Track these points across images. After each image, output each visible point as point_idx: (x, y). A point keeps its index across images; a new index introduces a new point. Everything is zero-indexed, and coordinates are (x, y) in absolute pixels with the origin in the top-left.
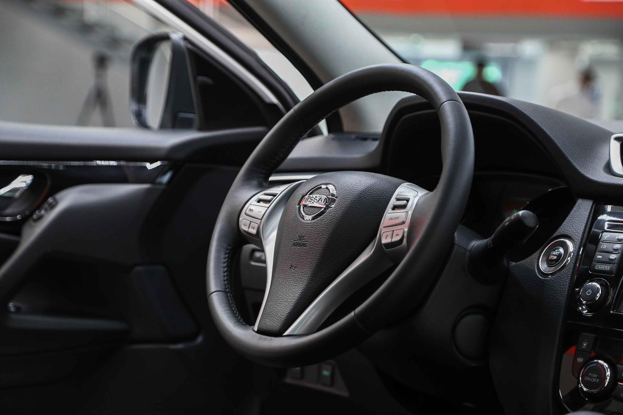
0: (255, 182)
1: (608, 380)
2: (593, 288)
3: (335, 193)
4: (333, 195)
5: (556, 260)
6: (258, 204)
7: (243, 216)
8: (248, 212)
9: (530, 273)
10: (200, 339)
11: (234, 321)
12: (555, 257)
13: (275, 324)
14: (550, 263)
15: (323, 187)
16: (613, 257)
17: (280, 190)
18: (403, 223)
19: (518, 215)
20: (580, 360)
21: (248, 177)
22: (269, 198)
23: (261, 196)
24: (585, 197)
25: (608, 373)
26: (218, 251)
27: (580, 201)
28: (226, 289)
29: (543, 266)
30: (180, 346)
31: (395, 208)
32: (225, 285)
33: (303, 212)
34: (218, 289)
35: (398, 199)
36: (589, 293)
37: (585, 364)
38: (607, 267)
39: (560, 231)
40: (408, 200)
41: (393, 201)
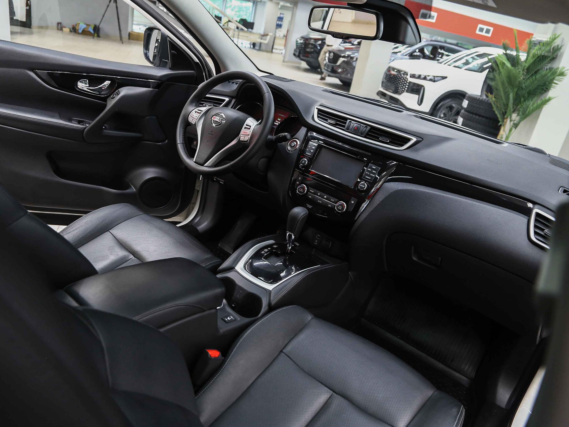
0: (194, 104)
1: (306, 191)
2: (305, 160)
3: (224, 117)
4: (224, 118)
5: (294, 146)
6: (195, 113)
7: (190, 116)
8: (192, 115)
9: (285, 148)
10: (166, 141)
11: (186, 156)
12: (293, 145)
13: (201, 161)
14: (291, 147)
15: (220, 114)
16: (312, 151)
17: (204, 109)
18: (249, 135)
19: (285, 135)
20: (298, 183)
21: (192, 102)
22: (200, 112)
23: (196, 110)
24: (305, 126)
25: (306, 189)
26: (180, 127)
27: (303, 127)
28: (183, 142)
29: (289, 148)
30: (160, 144)
31: (245, 128)
32: (183, 141)
33: (212, 122)
34: (180, 143)
35: (247, 125)
36: (303, 162)
37: (300, 184)
38: (310, 154)
39: (295, 136)
40: (250, 126)
41: (245, 126)
